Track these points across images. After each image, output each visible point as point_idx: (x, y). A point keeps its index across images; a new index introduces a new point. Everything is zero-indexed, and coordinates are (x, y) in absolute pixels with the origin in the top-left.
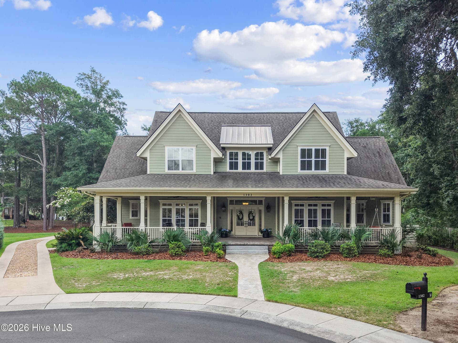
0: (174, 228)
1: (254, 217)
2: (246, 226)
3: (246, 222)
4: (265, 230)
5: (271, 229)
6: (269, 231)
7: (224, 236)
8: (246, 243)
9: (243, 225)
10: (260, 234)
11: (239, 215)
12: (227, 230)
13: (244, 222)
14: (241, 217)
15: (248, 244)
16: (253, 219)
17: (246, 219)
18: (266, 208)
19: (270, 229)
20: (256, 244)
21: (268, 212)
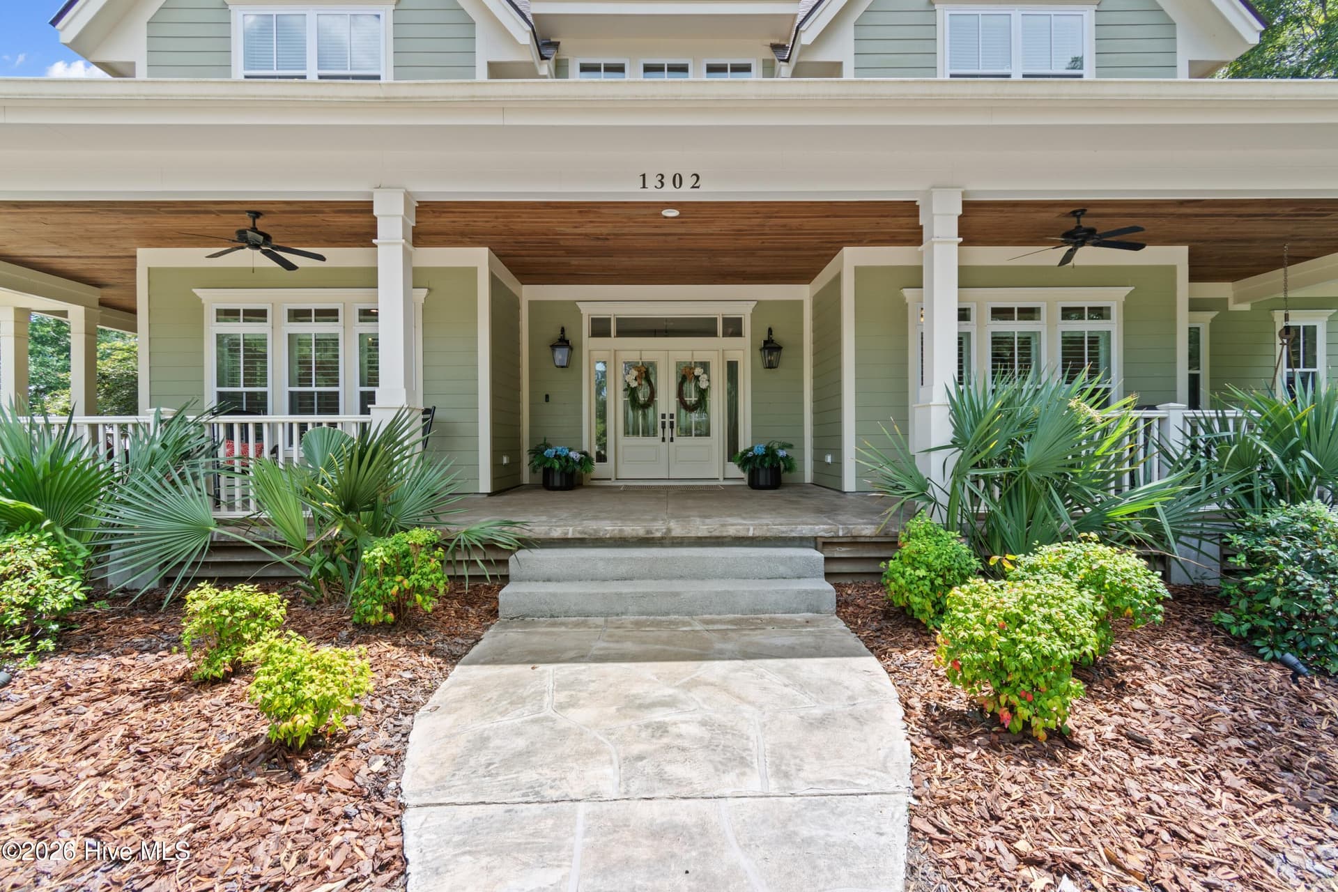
0: (141, 418)
1: (703, 394)
2: (667, 439)
3: (667, 420)
4: (759, 450)
5: (790, 446)
6: (782, 453)
7: (557, 481)
8: (658, 529)
9: (655, 435)
10: (735, 470)
11: (634, 384)
12: (572, 454)
13: (660, 420)
14: (642, 398)
15: (678, 530)
16: (701, 404)
17: (666, 401)
18: (758, 353)
19: (783, 447)
20: (731, 531)
21: (770, 366)
